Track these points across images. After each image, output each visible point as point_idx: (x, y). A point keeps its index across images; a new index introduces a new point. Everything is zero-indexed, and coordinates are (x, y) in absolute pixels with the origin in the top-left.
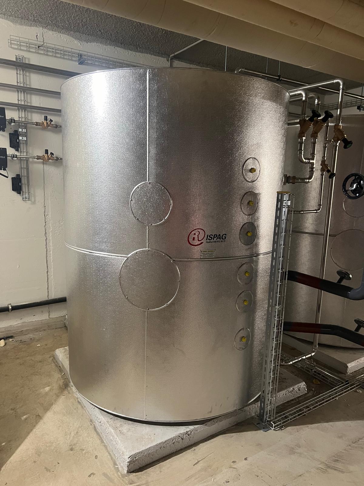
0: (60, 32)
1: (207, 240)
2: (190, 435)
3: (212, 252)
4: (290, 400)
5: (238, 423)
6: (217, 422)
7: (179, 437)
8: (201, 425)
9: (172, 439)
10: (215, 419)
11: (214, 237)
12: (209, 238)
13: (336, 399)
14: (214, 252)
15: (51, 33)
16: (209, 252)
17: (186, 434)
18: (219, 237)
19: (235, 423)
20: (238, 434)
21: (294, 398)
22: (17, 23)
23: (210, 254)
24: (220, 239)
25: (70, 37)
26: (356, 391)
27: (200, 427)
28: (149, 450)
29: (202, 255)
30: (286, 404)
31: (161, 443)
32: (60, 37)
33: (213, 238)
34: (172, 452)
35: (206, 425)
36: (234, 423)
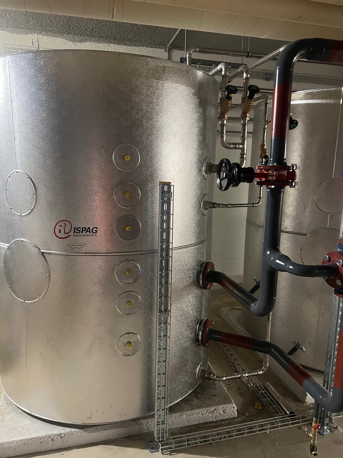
0: (54, 36)
1: (74, 233)
2: (63, 438)
3: (82, 247)
4: (209, 422)
5: (131, 436)
6: (100, 430)
7: (50, 437)
8: (80, 430)
9: (40, 438)
10: (99, 427)
11: (83, 230)
12: (76, 231)
13: (266, 432)
14: (83, 247)
15: (45, 37)
16: (77, 247)
17: (59, 436)
18: (88, 231)
19: (126, 436)
20: (121, 448)
21: (215, 420)
22: (14, 32)
23: (79, 248)
24: (90, 233)
25: (63, 39)
26: (300, 428)
27: (78, 432)
28: (11, 444)
29: (70, 248)
30: (201, 426)
31: (26, 439)
32: (54, 41)
33: (81, 231)
34: (40, 451)
35: (85, 430)
36: (124, 435)
